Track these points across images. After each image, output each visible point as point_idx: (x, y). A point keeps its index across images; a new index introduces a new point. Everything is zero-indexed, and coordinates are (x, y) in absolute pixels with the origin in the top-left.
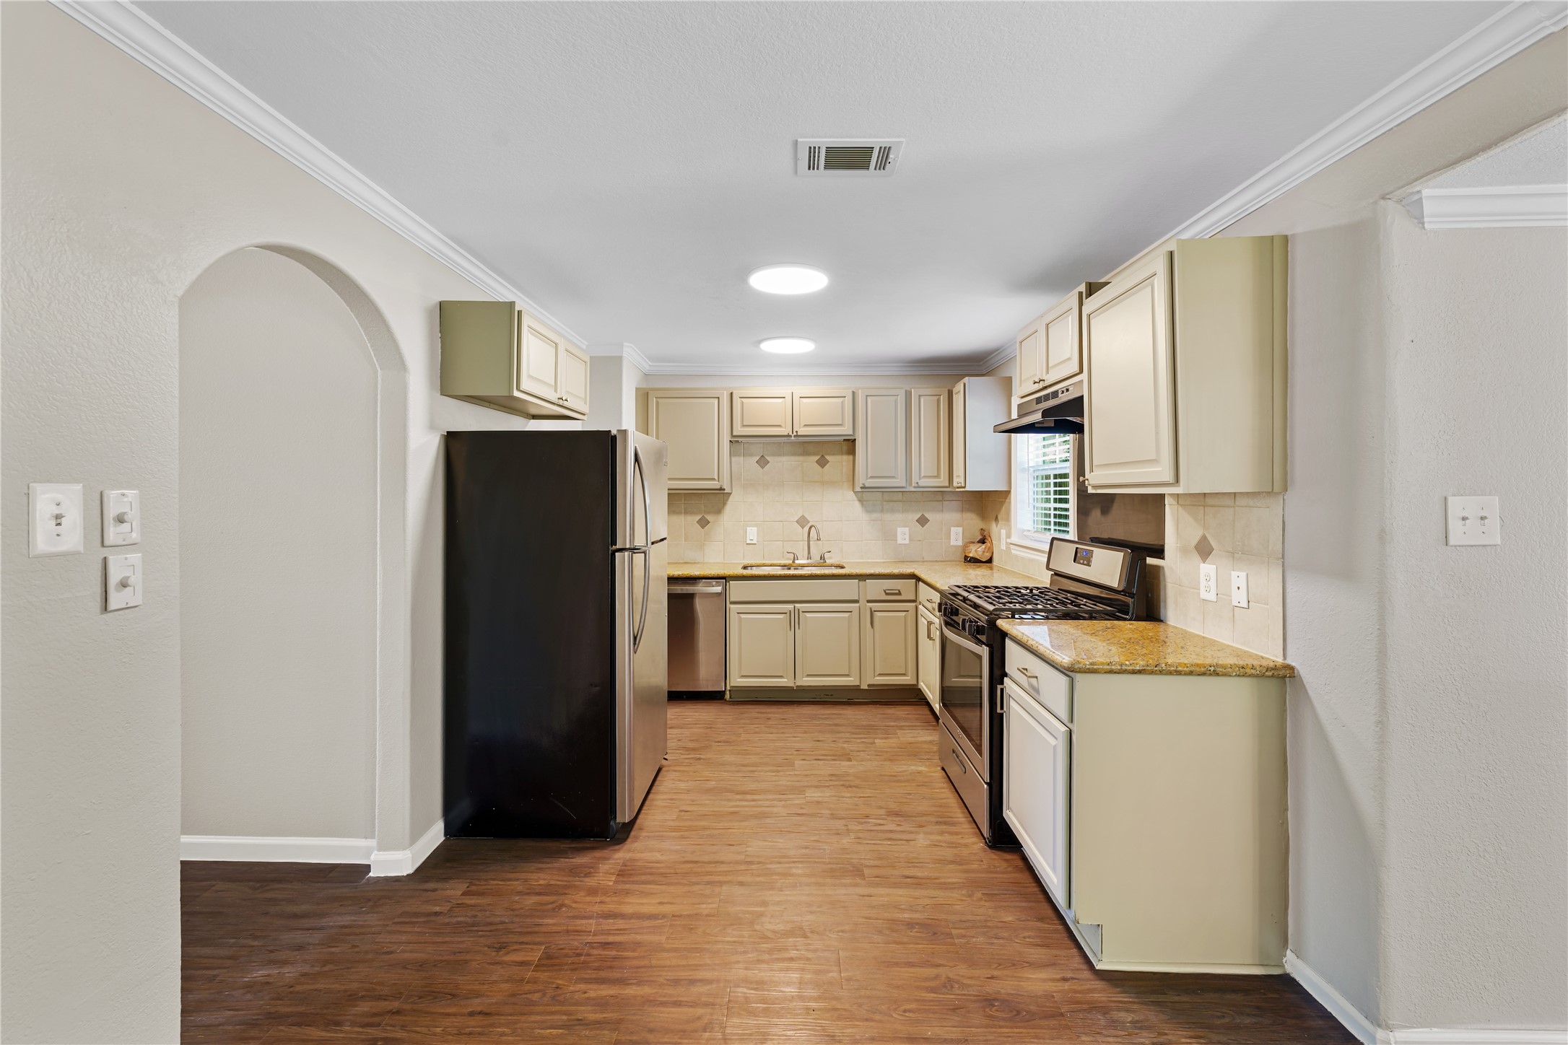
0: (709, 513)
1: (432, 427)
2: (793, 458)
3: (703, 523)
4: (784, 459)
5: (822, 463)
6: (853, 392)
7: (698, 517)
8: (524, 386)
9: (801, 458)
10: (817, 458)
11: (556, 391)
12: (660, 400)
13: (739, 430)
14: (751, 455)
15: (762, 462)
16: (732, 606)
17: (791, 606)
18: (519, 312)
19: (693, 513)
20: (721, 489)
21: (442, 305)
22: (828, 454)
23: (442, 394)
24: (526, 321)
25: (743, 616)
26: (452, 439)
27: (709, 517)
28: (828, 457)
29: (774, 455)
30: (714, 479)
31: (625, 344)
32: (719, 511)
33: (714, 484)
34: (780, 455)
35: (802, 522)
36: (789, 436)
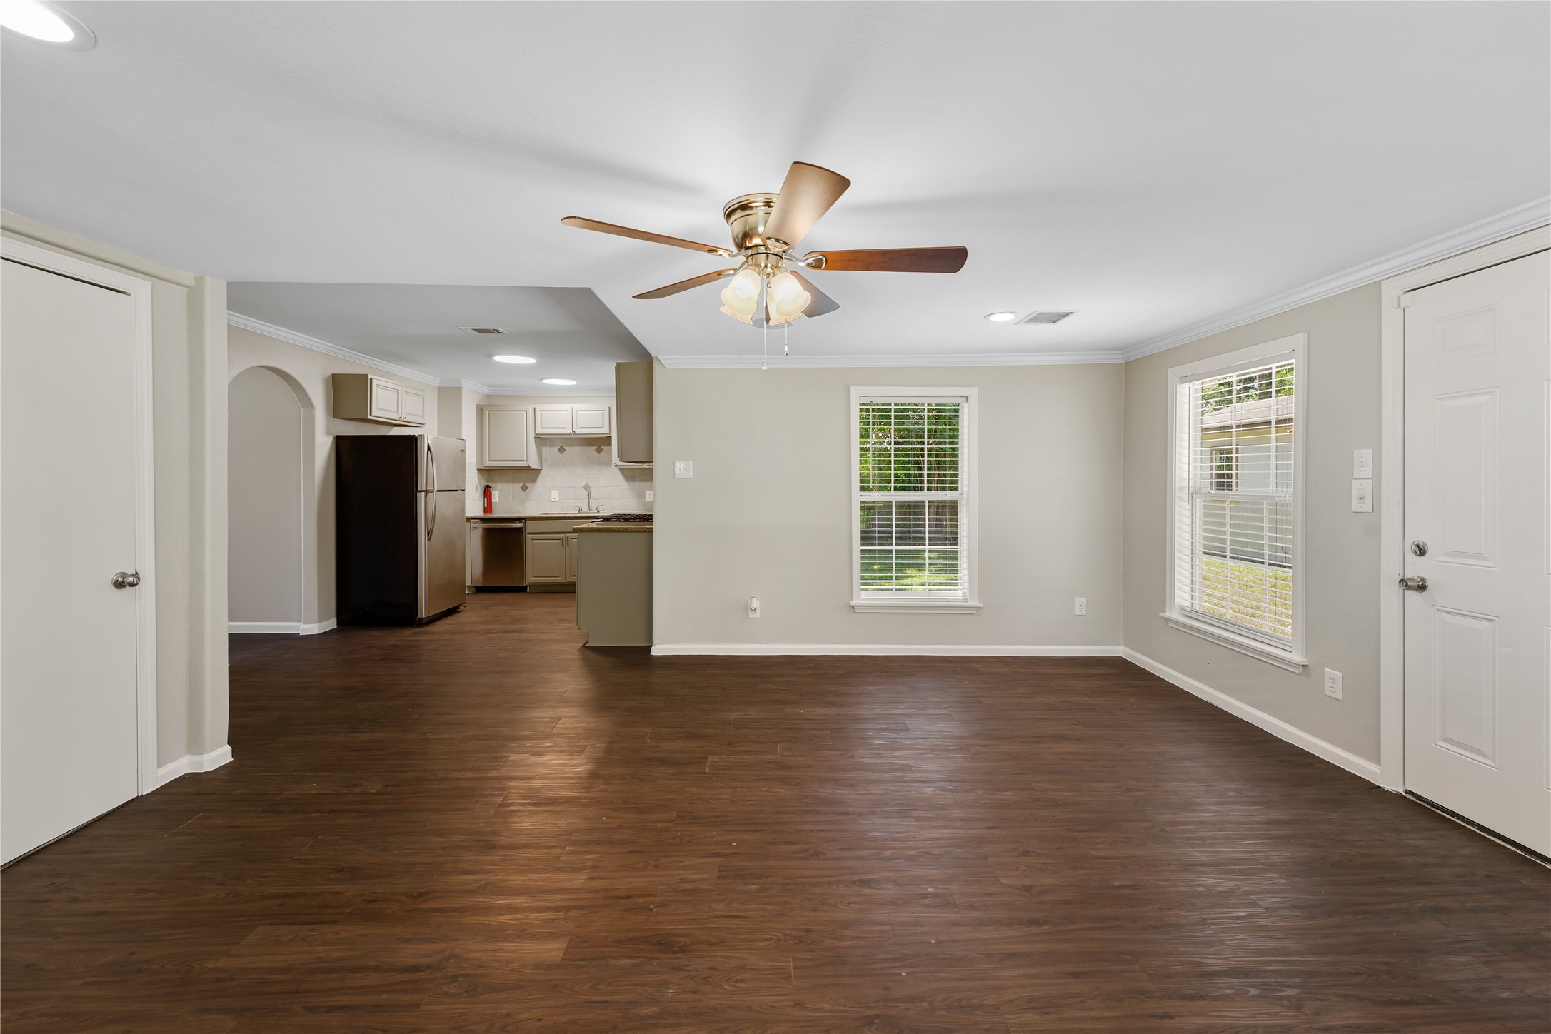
0: (528, 482)
1: (328, 433)
2: (581, 448)
3: (524, 488)
4: (575, 448)
5: (599, 451)
6: (609, 408)
7: (521, 485)
8: (374, 414)
9: (586, 448)
10: (596, 448)
11: (398, 414)
12: (491, 412)
13: (539, 431)
14: (555, 446)
15: (561, 450)
16: (529, 535)
17: (563, 535)
18: (371, 379)
19: (518, 482)
20: (528, 467)
21: (333, 375)
22: (603, 445)
23: (334, 417)
24: (375, 383)
25: (535, 541)
26: (340, 441)
27: (528, 485)
28: (602, 447)
29: (569, 446)
30: (524, 461)
31: (462, 380)
32: (534, 481)
33: (524, 464)
34: (572, 446)
35: (587, 488)
36: (570, 434)
